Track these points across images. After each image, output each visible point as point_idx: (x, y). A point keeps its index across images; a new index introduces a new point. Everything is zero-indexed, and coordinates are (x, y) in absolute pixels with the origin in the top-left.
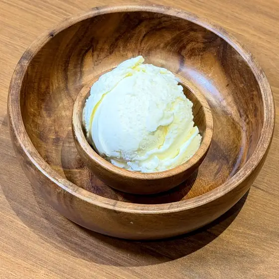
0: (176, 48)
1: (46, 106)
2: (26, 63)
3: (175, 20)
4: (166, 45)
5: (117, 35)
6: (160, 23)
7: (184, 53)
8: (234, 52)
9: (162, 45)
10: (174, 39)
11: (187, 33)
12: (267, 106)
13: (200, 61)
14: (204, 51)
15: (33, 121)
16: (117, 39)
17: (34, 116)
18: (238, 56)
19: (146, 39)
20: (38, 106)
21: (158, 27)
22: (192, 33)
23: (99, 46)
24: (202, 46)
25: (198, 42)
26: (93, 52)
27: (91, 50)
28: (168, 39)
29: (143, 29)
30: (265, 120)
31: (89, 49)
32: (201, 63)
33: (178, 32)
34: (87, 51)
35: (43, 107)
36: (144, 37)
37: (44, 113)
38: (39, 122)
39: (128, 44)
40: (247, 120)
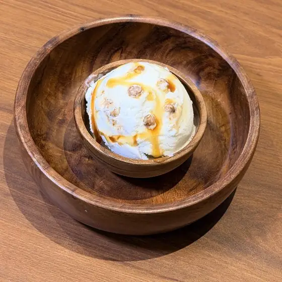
0: (196, 68)
1: (63, 89)
2: (50, 47)
3: (198, 42)
4: (188, 64)
5: (146, 44)
6: (185, 43)
7: (201, 74)
8: (240, 85)
9: (185, 62)
10: (195, 59)
11: (207, 57)
12: (249, 142)
13: (213, 85)
14: (218, 77)
15: (47, 99)
16: (145, 48)
17: (49, 95)
18: (242, 90)
19: (171, 54)
20: (56, 87)
21: (183, 46)
22: (211, 58)
23: (128, 49)
24: (217, 72)
25: (214, 68)
26: (121, 53)
27: (120, 51)
28: (190, 59)
29: (170, 44)
30: (242, 153)
31: (118, 50)
32: (214, 88)
33: (199, 55)
34: (116, 51)
35: (61, 90)
36: (170, 51)
37: (60, 95)
38: (52, 101)
39: (155, 54)
40: (235, 150)
